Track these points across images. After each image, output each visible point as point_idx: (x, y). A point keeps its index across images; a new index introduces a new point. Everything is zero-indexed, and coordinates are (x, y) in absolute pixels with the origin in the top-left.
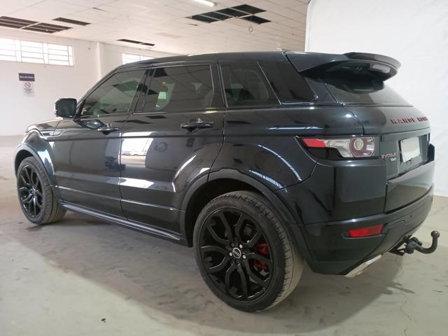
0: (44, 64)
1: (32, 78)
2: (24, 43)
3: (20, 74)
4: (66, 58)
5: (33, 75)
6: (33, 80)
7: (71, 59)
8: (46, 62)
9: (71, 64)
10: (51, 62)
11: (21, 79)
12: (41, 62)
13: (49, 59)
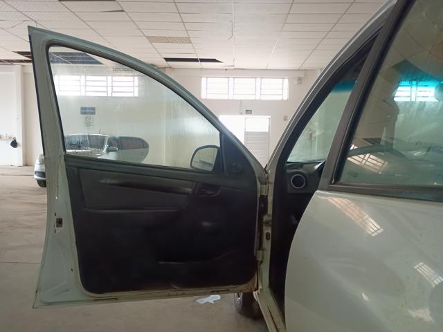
0: (107, 97)
1: (92, 111)
2: (89, 78)
3: (82, 108)
4: (131, 89)
5: (94, 109)
6: (94, 113)
7: (136, 90)
8: (110, 95)
9: (136, 95)
10: (114, 95)
11: (82, 113)
12: (105, 95)
13: (113, 92)
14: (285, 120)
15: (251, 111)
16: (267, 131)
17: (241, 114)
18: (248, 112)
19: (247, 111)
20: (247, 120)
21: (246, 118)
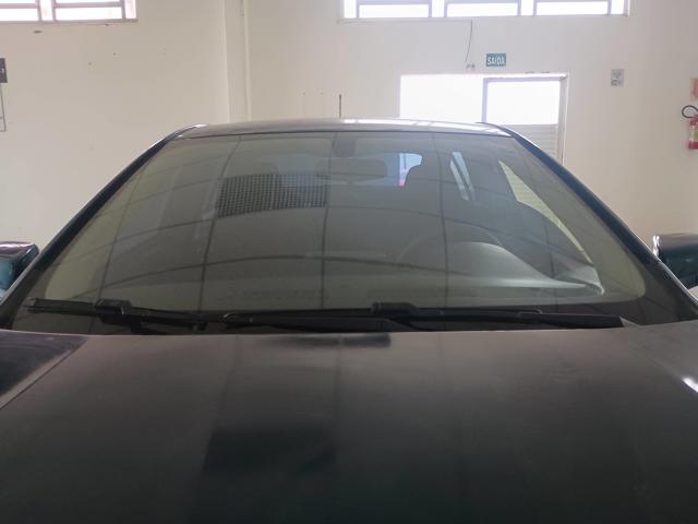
0: (41, 22)
6: (6, 81)
8: (47, 17)
9: (131, 14)
10: (62, 15)
12: (30, 15)
13: (55, 6)
14: (614, 83)
15: (504, 55)
16: (554, 120)
17: (472, 68)
18: (496, 60)
19: (488, 55)
20: (490, 85)
21: (486, 81)
